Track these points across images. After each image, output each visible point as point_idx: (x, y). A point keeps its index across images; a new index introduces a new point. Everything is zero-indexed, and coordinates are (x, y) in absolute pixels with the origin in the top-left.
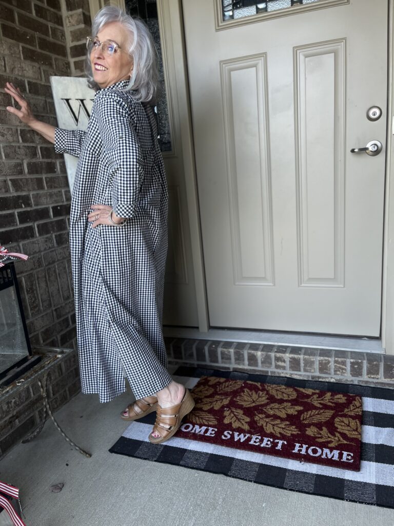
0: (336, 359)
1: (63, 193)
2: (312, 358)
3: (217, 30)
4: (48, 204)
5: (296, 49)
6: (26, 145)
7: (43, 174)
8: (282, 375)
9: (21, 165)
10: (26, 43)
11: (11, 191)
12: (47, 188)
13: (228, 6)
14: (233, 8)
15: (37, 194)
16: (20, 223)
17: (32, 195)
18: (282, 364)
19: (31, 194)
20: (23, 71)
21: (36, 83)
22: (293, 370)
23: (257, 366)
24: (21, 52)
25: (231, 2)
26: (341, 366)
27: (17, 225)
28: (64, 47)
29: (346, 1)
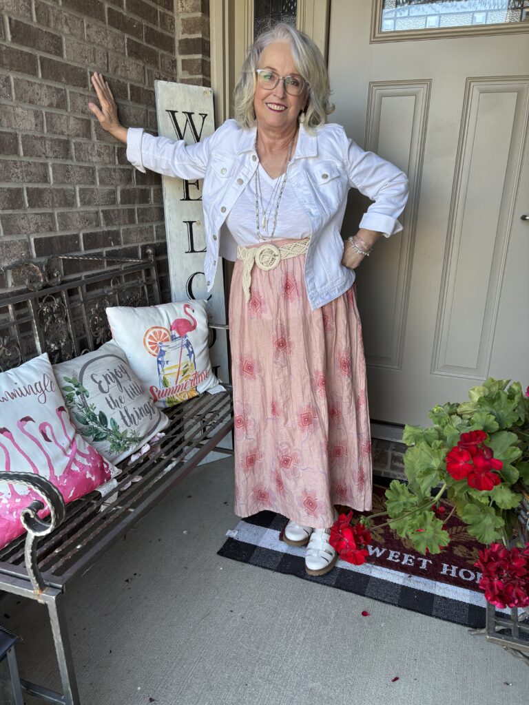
1: (154, 229)
3: (371, 42)
4: (137, 242)
5: (470, 81)
6: (122, 167)
7: (136, 205)
9: (114, 192)
10: (132, 34)
11: (102, 225)
12: (139, 222)
13: (390, 12)
14: (396, 15)
15: (128, 229)
16: (108, 265)
17: (123, 230)
18: (401, 465)
20: (126, 71)
21: (139, 87)
24: (126, 45)
27: (104, 267)
28: (172, 40)
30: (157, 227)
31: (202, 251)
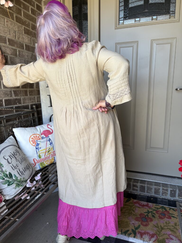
0: (163, 188)
1: (36, 98)
2: (151, 187)
3: (115, 29)
4: (29, 103)
5: (152, 41)
7: (28, 89)
8: (136, 194)
10: (26, 26)
11: (13, 96)
12: (29, 95)
13: (122, 18)
14: (124, 19)
15: (25, 98)
16: (15, 112)
18: (136, 188)
19: (22, 98)
20: (23, 39)
21: (29, 45)
22: (141, 192)
24: (23, 30)
25: (123, 16)
26: (165, 191)
27: (14, 113)
29: (178, 21)
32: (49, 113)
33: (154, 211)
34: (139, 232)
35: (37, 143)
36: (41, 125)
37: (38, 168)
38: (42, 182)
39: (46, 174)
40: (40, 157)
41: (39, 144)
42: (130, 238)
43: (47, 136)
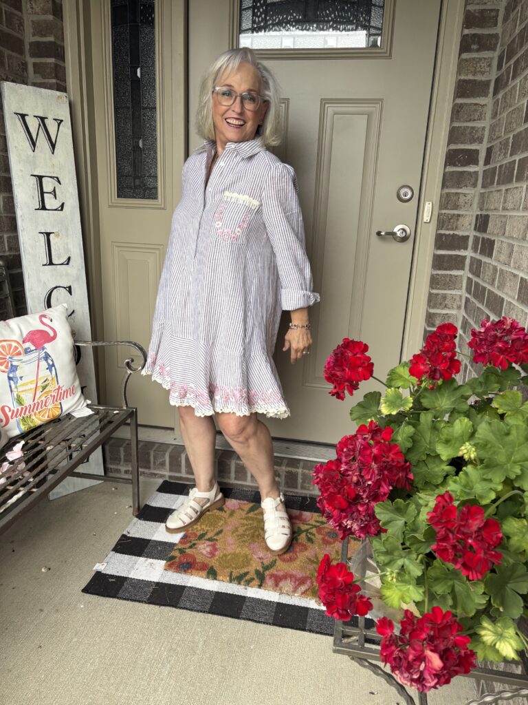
1: (5, 240)
5: (324, 102)
13: (247, 30)
23: (245, 480)
25: (250, 27)
28: (21, 42)
29: (388, 54)
30: (9, 238)
31: (62, 264)
32: (45, 283)
33: (311, 528)
34: (272, 576)
35: (12, 365)
36: (22, 317)
37: (16, 432)
38: (27, 464)
39: (37, 445)
40: (19, 401)
41: (16, 367)
42: (249, 589)
43: (39, 346)
